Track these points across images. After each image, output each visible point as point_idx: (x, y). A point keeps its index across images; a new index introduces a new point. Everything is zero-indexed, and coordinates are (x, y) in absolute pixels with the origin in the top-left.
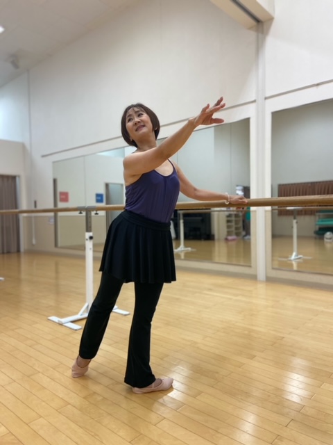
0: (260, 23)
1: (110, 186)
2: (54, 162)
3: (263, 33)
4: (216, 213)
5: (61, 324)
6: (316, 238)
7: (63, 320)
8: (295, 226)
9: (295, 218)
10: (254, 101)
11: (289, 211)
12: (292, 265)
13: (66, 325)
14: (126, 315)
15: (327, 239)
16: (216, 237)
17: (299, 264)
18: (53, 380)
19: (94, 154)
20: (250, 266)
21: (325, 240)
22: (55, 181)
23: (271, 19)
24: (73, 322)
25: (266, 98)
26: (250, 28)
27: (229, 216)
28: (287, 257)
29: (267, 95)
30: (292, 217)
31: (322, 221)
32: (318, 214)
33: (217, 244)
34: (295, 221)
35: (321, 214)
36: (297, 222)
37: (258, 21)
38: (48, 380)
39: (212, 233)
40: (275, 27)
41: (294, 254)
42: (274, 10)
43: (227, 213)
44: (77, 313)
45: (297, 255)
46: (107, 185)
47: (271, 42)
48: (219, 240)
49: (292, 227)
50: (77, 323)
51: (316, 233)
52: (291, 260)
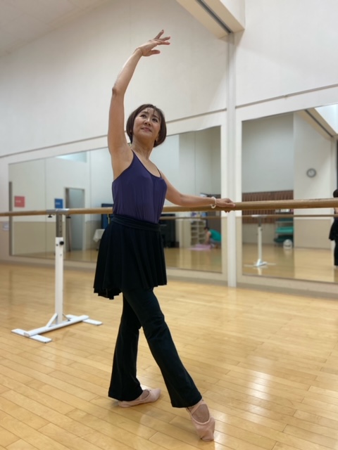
0: (231, 33)
1: (71, 191)
2: (10, 164)
3: (233, 43)
4: (181, 220)
5: (28, 337)
6: (275, 246)
7: (30, 333)
8: (260, 233)
9: (260, 226)
10: (225, 110)
11: (254, 218)
12: (257, 271)
13: (34, 337)
14: (98, 325)
15: (286, 246)
16: (181, 244)
17: (263, 270)
18: (27, 397)
19: (53, 157)
20: (221, 273)
21: (285, 248)
22: (10, 184)
23: (242, 30)
24: (41, 334)
25: (236, 107)
26: (221, 38)
27: (194, 223)
28: (252, 264)
29: (238, 104)
30: (257, 225)
31: (282, 229)
32: (277, 222)
33: (181, 251)
34: (259, 229)
35: (281, 222)
36: (262, 230)
37: (229, 31)
38: (22, 397)
39: (177, 240)
40: (245, 38)
41: (259, 261)
42: (245, 22)
43: (191, 220)
44: (44, 325)
45: (261, 262)
46: (67, 190)
47: (241, 53)
48: (183, 247)
49: (257, 234)
50: (46, 335)
51: (276, 240)
52: (256, 267)
